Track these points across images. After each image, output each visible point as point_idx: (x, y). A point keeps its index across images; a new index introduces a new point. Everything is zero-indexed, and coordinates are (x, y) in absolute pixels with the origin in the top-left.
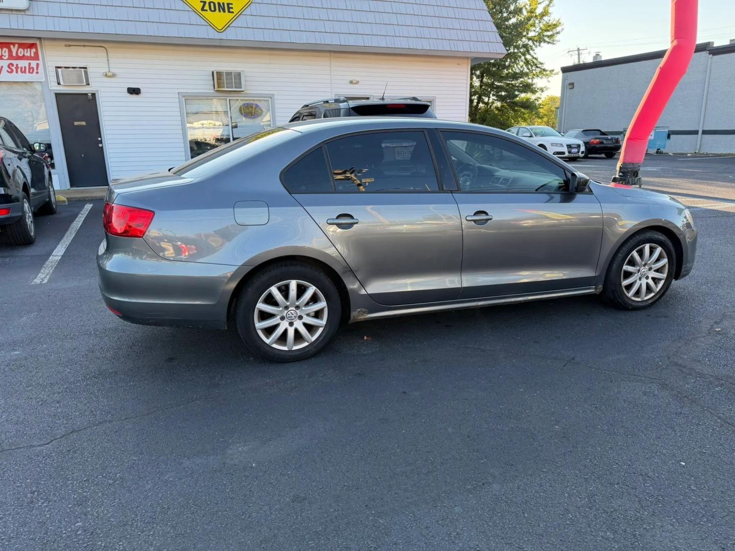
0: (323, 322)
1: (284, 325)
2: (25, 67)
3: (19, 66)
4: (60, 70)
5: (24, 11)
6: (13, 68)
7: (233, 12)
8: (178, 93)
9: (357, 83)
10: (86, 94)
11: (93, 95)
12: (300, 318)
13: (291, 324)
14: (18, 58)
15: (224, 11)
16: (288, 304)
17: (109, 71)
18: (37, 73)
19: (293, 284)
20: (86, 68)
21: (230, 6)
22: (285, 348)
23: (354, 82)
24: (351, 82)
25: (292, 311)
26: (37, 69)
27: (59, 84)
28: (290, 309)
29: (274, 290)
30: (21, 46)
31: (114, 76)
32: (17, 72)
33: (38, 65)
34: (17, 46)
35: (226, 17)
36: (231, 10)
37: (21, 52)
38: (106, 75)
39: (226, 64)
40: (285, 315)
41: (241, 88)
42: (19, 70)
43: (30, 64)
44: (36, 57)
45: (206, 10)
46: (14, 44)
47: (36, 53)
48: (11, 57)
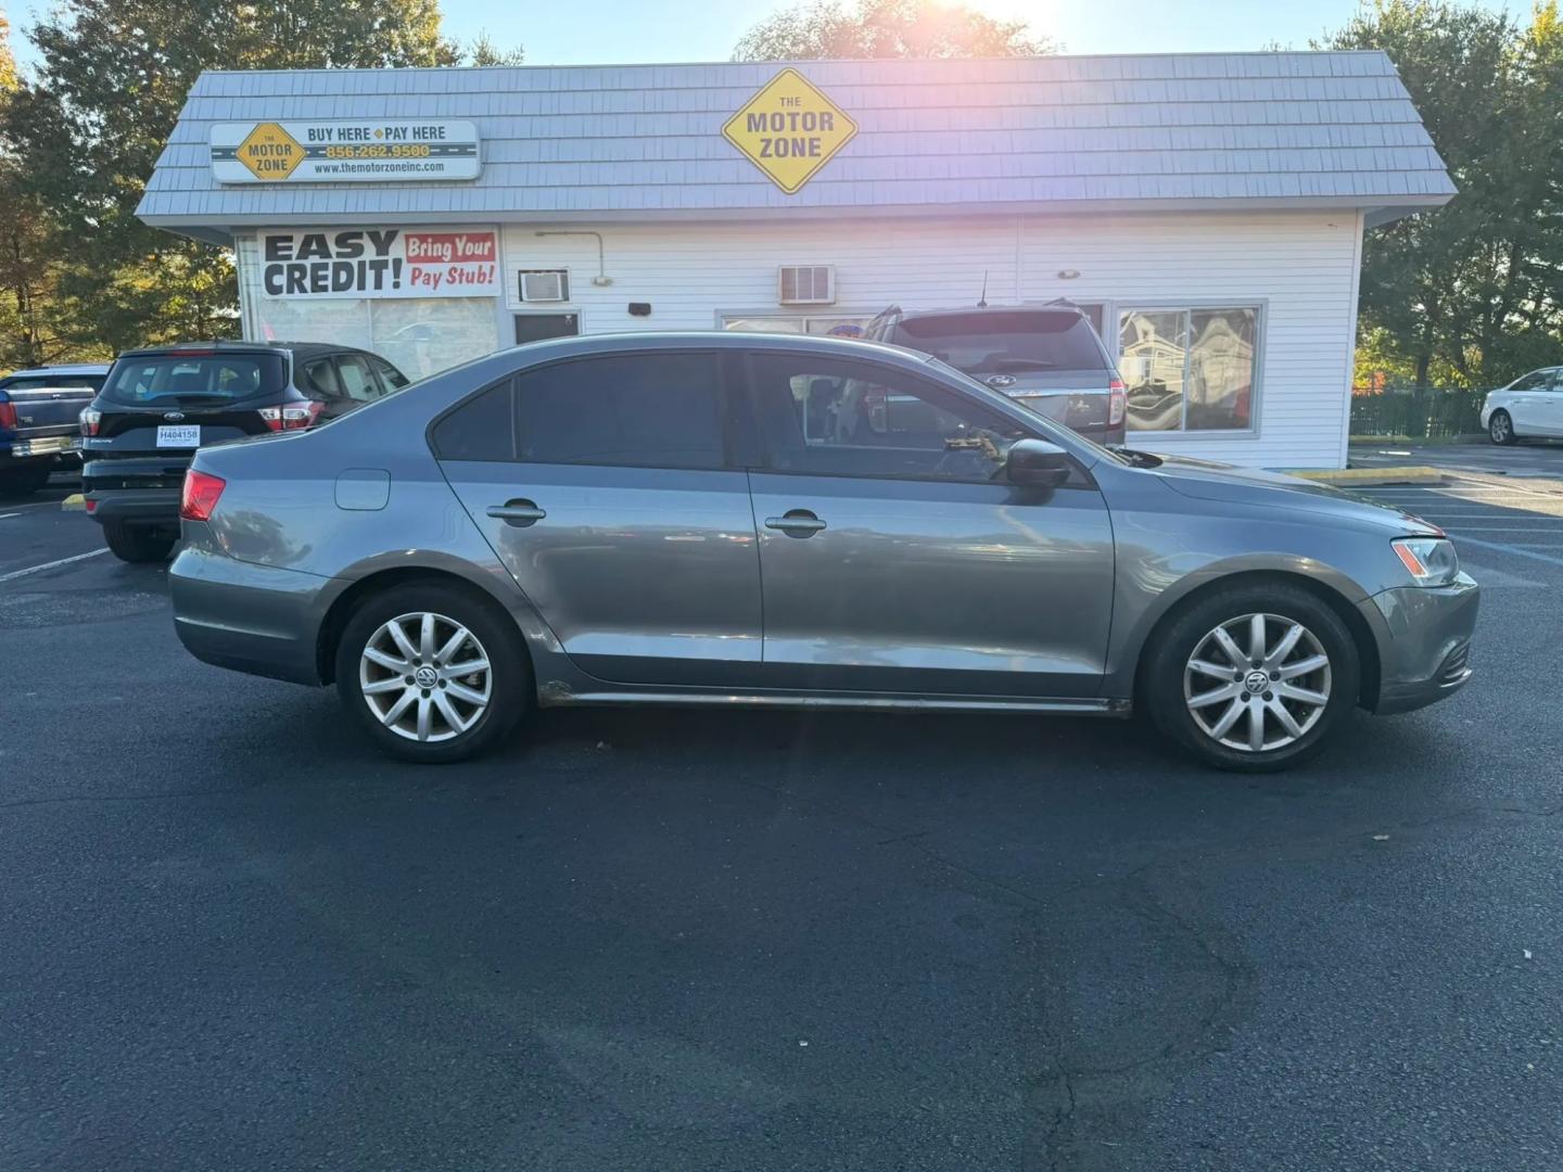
0: (484, 698)
1: (412, 693)
2: (473, 274)
3: (465, 272)
4: (523, 276)
5: (473, 181)
6: (456, 275)
7: (819, 155)
8: (716, 311)
9: (1076, 275)
10: (563, 316)
11: (575, 317)
12: (442, 684)
13: (426, 694)
14: (465, 258)
15: (802, 154)
16: (419, 655)
17: (602, 276)
18: (490, 282)
19: (428, 620)
20: (566, 271)
21: (815, 143)
22: (415, 737)
23: (1068, 274)
24: (1062, 275)
25: (427, 670)
26: (491, 276)
27: (521, 299)
28: (424, 665)
29: (393, 626)
30: (473, 239)
31: (607, 283)
32: (461, 282)
33: (492, 267)
34: (464, 239)
35: (807, 163)
36: (816, 151)
37: (471, 249)
38: (595, 283)
39: (801, 253)
40: (414, 674)
41: (826, 297)
42: (464, 278)
43: (481, 267)
44: (491, 257)
45: (770, 156)
46: (460, 236)
47: (492, 250)
48: (455, 258)
